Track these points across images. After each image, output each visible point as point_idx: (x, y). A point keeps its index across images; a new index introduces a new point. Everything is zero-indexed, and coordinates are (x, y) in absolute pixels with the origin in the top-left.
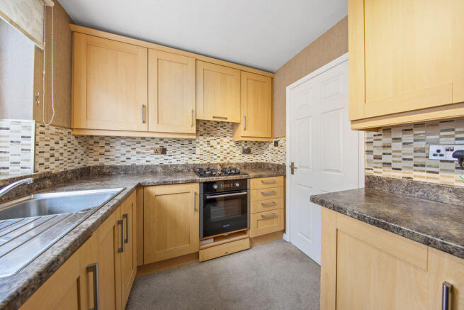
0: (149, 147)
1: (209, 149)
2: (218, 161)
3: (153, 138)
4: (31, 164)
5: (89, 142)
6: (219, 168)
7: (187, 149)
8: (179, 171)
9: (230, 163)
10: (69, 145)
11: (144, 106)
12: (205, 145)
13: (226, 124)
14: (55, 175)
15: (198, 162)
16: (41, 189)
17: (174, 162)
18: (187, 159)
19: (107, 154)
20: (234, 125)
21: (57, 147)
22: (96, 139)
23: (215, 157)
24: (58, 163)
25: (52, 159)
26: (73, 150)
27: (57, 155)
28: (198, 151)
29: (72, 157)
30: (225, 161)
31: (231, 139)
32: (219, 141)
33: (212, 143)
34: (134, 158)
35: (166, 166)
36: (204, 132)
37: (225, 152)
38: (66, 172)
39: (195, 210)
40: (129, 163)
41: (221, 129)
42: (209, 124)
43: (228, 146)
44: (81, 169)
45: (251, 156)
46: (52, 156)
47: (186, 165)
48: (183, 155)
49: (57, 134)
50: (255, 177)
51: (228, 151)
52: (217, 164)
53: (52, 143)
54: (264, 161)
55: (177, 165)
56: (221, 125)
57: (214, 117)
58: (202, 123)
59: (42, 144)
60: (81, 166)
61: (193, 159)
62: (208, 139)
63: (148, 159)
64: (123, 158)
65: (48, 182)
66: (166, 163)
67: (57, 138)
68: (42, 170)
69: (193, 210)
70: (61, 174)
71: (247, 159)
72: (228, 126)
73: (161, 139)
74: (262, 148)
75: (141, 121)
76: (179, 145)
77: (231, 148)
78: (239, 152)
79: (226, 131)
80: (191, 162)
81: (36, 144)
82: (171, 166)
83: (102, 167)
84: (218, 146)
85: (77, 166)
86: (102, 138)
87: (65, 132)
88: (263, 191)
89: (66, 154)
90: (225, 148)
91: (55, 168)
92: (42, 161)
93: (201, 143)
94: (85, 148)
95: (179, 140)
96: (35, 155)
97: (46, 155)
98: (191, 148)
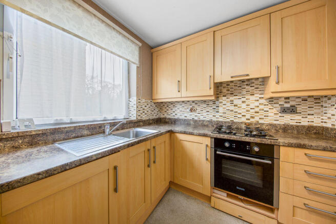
0: (186, 107)
1: (232, 108)
2: (244, 120)
3: (189, 101)
4: (135, 115)
5: (161, 105)
6: (243, 126)
7: (212, 108)
8: (205, 125)
9: (260, 124)
10: (151, 107)
11: (179, 81)
12: (228, 104)
13: (253, 81)
14: (145, 121)
15: (221, 119)
16: (139, 126)
17: (202, 118)
18: (212, 116)
19: (167, 111)
20: (264, 80)
21: (145, 108)
22: (164, 104)
23: (240, 116)
24: (146, 115)
25: (144, 114)
26: (153, 110)
27: (146, 112)
28: (221, 110)
29: (153, 113)
30: (252, 120)
31: (262, 96)
32: (244, 99)
33: (235, 102)
34: (179, 114)
35: (196, 121)
36: (227, 92)
37: (252, 111)
38: (149, 120)
39: (207, 159)
40: (176, 117)
41: (247, 87)
42: (233, 84)
43: (257, 104)
44: (157, 119)
45: (297, 117)
46: (144, 112)
47: (211, 121)
48: (208, 113)
49: (146, 102)
50: (290, 145)
51: (257, 110)
52: (241, 123)
53: (143, 107)
54: (329, 125)
55: (203, 121)
56: (246, 83)
57: (232, 77)
58: (225, 85)
59: (139, 107)
60: (157, 117)
61: (216, 117)
62: (231, 98)
63: (186, 115)
64: (174, 114)
65: (141, 123)
66: (196, 118)
67: (146, 104)
68: (139, 118)
69: (205, 159)
70: (147, 120)
71: (288, 119)
72: (256, 82)
73: (193, 102)
74: (324, 105)
75: (177, 91)
76: (205, 106)
77: (261, 107)
78: (275, 111)
79: (253, 88)
80: (214, 119)
81: (137, 107)
82: (200, 121)
83: (165, 118)
84: (244, 106)
85: (154, 117)
86: (166, 103)
87: (149, 101)
88: (307, 168)
89: (150, 111)
90: (252, 106)
91: (145, 117)
92: (139, 114)
93: (224, 102)
94: (159, 109)
95: (205, 101)
96: (137, 112)
97: (141, 112)
98: (215, 107)
